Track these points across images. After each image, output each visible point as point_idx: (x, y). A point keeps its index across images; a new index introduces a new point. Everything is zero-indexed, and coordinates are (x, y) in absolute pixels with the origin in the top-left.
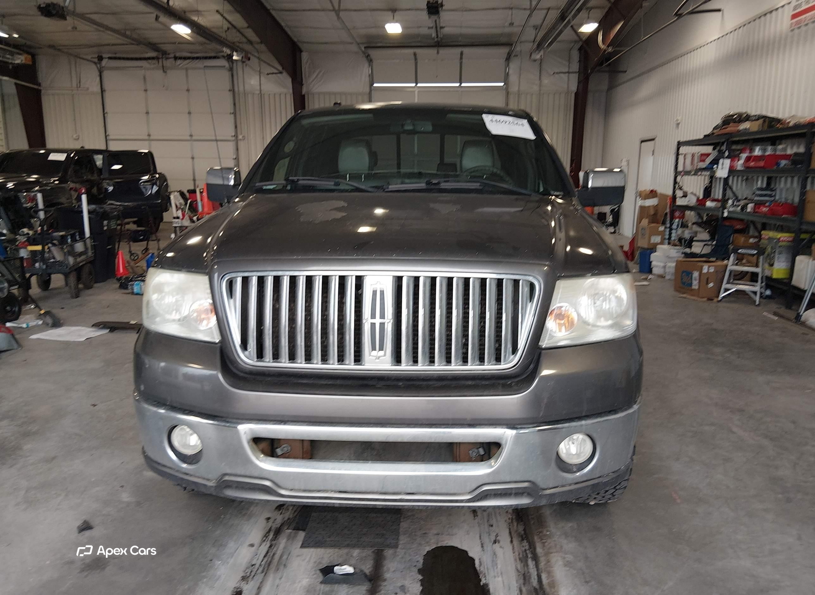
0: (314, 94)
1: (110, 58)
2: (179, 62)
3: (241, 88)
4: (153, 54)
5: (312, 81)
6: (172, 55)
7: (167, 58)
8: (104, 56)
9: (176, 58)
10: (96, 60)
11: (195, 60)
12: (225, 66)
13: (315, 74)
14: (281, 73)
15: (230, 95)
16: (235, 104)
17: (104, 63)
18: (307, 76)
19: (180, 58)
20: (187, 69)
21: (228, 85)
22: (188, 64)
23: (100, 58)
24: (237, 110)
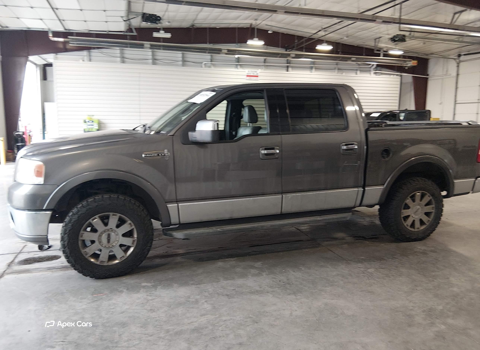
1: (465, 55)
8: (462, 54)
10: (457, 58)
17: (462, 58)
23: (459, 56)
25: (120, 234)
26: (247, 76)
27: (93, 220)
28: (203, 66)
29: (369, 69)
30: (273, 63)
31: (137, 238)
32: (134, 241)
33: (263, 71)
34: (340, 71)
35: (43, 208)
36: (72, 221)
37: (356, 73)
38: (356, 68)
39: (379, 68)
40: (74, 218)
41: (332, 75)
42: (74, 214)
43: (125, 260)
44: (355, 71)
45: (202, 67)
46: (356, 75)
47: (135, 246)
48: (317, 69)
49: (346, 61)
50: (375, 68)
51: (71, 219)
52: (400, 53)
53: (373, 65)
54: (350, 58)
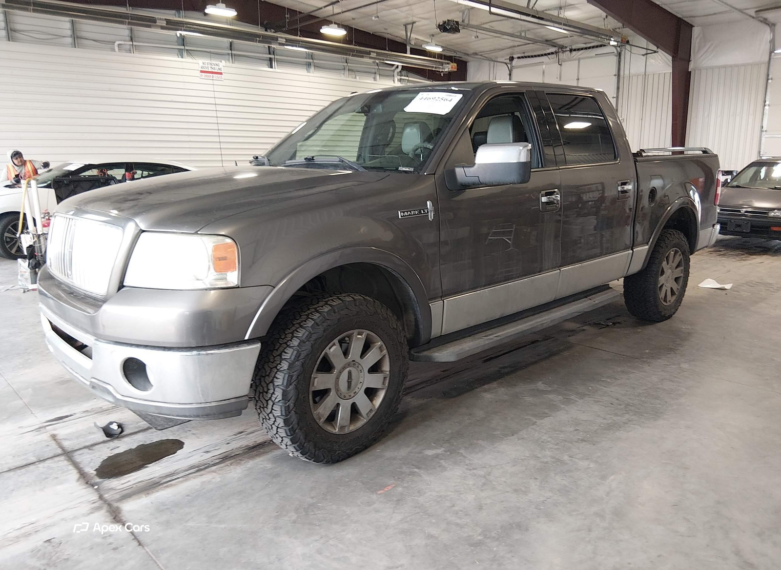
0: (701, 70)
1: (519, 58)
2: (574, 53)
3: (627, 72)
4: (553, 50)
5: (702, 56)
6: (568, 49)
7: (564, 52)
8: (515, 56)
9: (571, 50)
10: (508, 61)
11: (588, 50)
12: (614, 52)
13: (705, 49)
14: (655, 52)
15: (615, 79)
16: (618, 88)
17: (515, 62)
18: (696, 51)
19: (575, 50)
20: (579, 60)
21: (614, 71)
22: (581, 54)
23: (512, 59)
24: (620, 93)
25: (366, 370)
26: (202, 72)
27: (330, 349)
28: (116, 48)
29: (392, 73)
30: (245, 51)
31: (390, 371)
32: (385, 378)
33: (228, 64)
34: (350, 73)
35: (244, 338)
36: (302, 356)
37: (375, 79)
38: (373, 71)
39: (404, 73)
40: (304, 348)
41: (340, 78)
42: (302, 342)
43: (373, 415)
44: (373, 75)
45: (113, 50)
46: (375, 82)
47: (386, 388)
48: (317, 67)
49: (362, 57)
50: (400, 72)
51: (298, 351)
52: (438, 50)
53: (397, 67)
54: (369, 53)
